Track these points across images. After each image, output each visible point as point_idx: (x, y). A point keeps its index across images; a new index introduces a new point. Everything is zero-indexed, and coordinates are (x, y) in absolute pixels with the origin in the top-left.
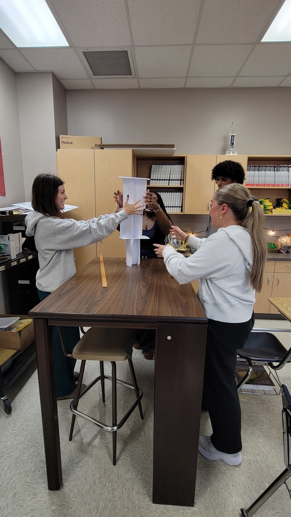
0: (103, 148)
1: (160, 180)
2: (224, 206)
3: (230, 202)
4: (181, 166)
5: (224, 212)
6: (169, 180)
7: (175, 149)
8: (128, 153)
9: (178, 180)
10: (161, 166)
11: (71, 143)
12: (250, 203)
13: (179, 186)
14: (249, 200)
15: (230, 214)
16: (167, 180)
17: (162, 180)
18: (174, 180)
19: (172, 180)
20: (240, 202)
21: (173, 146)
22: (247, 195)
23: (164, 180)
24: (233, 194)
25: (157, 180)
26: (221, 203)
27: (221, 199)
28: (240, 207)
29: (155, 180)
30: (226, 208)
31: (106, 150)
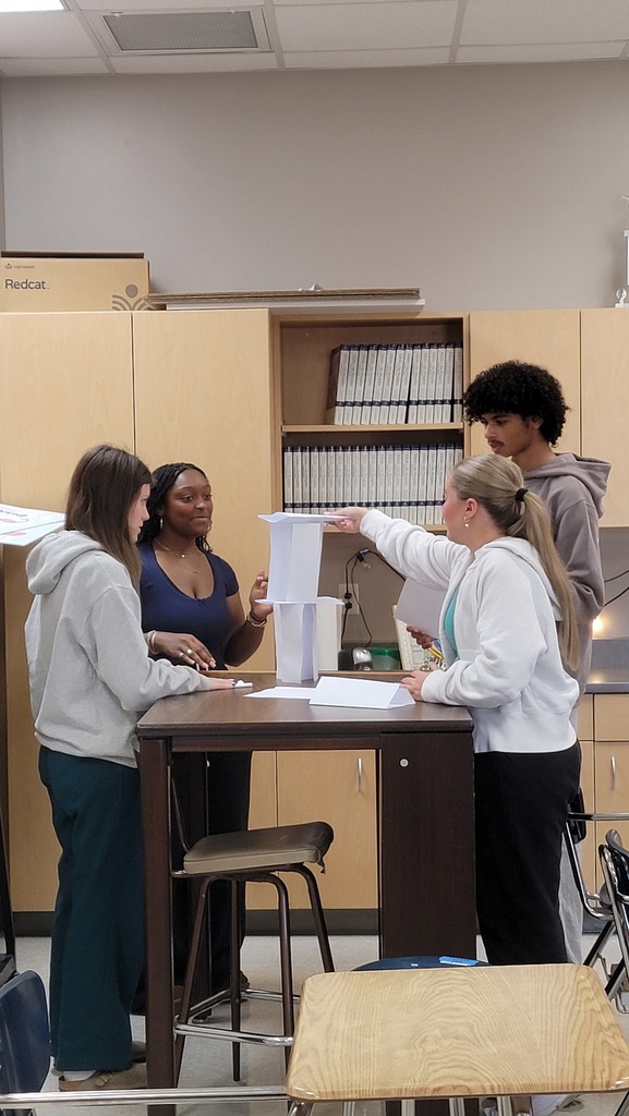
0: (163, 308)
1: (372, 404)
2: (470, 502)
3: (480, 494)
4: (450, 350)
5: (471, 514)
6: (408, 403)
7: (421, 302)
8: (256, 320)
9: (443, 402)
10: (373, 352)
11: (40, 285)
12: (520, 496)
13: (446, 424)
14: (517, 489)
15: (484, 516)
16: (399, 403)
17: (381, 404)
18: (426, 403)
19: (418, 403)
20: (499, 494)
21: (412, 294)
22: (514, 480)
23: (390, 403)
24: (484, 479)
25: (362, 404)
26: (464, 497)
27: (463, 488)
28: (502, 504)
29: (353, 404)
30: (475, 506)
31: (174, 313)
